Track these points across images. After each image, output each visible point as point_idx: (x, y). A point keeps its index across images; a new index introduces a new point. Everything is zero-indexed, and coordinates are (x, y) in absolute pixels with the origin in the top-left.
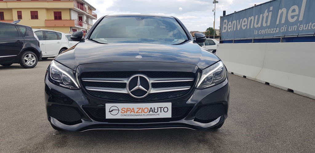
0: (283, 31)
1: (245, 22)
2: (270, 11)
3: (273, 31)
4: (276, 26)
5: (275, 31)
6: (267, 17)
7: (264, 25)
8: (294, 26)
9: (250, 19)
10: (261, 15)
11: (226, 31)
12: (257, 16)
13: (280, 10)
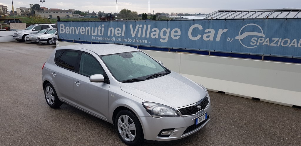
0: (113, 40)
1: (83, 29)
2: (103, 27)
3: (107, 39)
4: (108, 37)
5: (108, 39)
6: (101, 30)
7: (100, 34)
8: (120, 39)
9: (87, 28)
10: (96, 28)
11: (63, 32)
12: (93, 28)
13: (109, 28)
